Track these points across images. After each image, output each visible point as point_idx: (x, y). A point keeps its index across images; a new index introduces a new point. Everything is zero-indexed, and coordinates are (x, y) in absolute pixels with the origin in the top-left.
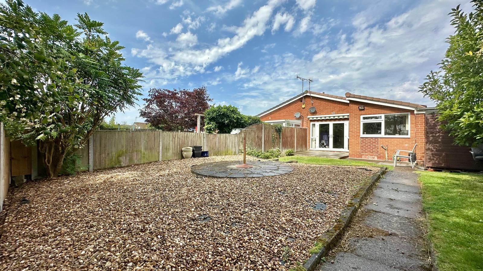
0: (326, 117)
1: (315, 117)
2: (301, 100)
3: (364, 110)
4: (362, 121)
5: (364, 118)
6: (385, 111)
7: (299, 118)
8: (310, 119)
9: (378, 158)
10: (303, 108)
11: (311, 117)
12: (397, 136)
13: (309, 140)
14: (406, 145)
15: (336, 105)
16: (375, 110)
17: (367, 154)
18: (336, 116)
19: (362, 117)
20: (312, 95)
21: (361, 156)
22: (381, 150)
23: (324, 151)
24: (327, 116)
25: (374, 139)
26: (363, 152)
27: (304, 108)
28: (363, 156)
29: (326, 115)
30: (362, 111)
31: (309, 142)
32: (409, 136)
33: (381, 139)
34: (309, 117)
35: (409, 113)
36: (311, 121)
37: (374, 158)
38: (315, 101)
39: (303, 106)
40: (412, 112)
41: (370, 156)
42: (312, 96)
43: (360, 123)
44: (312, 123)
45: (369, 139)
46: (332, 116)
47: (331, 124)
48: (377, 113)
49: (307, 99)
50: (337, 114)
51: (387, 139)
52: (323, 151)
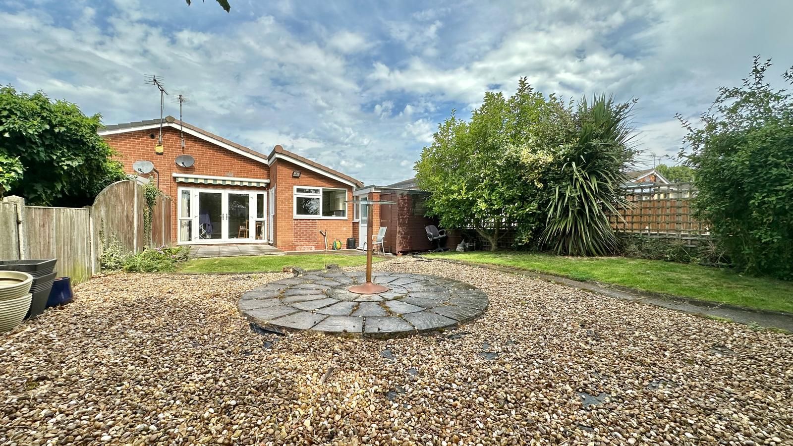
0: (207, 179)
1: (191, 177)
2: (152, 134)
3: (298, 177)
4: (297, 195)
5: (299, 190)
6: (324, 184)
7: (146, 174)
8: (180, 180)
9: (316, 247)
10: (158, 153)
11: (181, 176)
12: (334, 217)
13: (176, 224)
14: (345, 229)
15: (234, 161)
16: (312, 179)
17: (302, 243)
18: (237, 180)
19: (295, 188)
20: (185, 130)
21: (294, 248)
22: (319, 237)
23: (212, 245)
24: (220, 179)
25: (311, 221)
26: (297, 242)
27: (162, 154)
28: (298, 248)
29: (214, 175)
30: (296, 180)
31: (176, 229)
32: (346, 218)
33: (320, 221)
34: (174, 175)
35: (347, 190)
36: (181, 184)
37: (311, 249)
38: (190, 143)
39: (160, 149)
40: (350, 188)
41: (306, 247)
42: (184, 133)
43: (293, 197)
44: (181, 189)
45: (305, 221)
46: (229, 179)
47: (225, 194)
48: (315, 185)
49: (168, 135)
50: (237, 177)
51: (325, 221)
52: (209, 245)
